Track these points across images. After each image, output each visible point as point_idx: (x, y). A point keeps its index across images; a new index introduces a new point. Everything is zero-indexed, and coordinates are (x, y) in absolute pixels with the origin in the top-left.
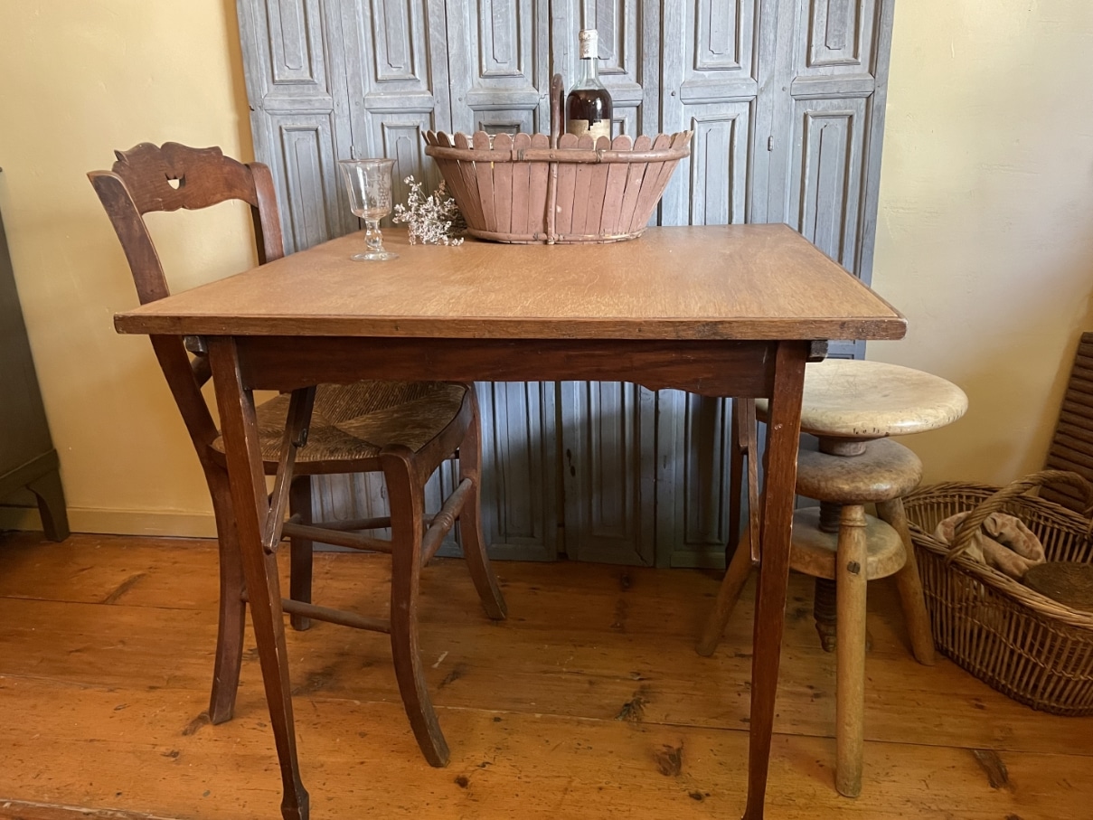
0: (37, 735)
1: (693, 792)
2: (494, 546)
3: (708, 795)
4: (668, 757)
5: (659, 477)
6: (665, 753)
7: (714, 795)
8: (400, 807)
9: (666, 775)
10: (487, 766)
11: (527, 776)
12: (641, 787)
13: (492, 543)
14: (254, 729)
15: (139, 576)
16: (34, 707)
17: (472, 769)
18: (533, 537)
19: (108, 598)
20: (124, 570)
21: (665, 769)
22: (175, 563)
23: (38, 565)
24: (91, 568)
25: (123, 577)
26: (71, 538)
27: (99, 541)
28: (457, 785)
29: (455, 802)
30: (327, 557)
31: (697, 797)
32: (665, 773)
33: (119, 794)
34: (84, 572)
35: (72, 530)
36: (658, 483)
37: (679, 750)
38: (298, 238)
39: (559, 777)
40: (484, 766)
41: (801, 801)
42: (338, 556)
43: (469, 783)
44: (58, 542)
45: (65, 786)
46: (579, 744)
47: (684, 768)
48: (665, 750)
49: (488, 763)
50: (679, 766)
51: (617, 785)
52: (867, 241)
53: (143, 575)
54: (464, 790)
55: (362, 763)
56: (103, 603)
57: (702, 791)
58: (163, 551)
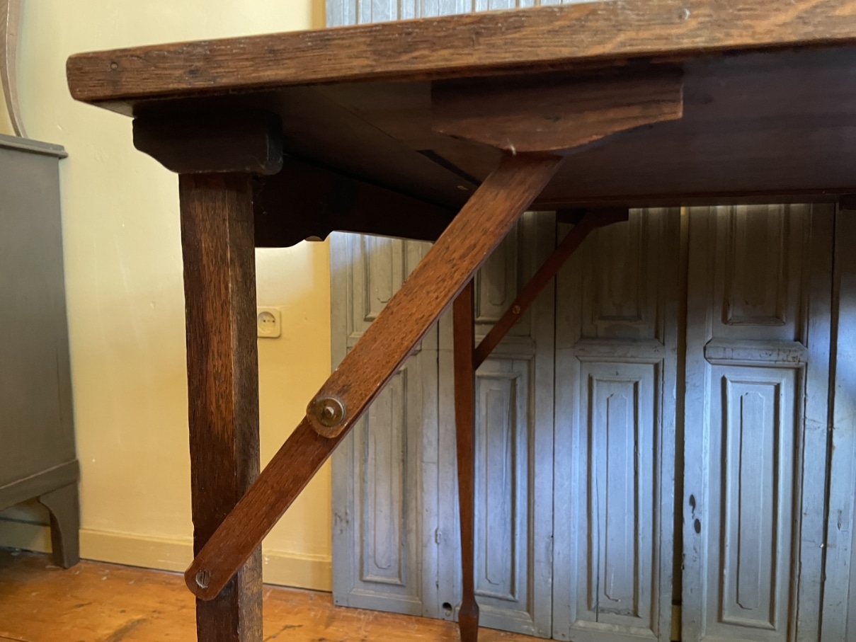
2: (581, 623)
5: (829, 541)
13: (577, 619)
15: (139, 621)
18: (637, 616)
20: (123, 611)
22: (183, 607)
23: (34, 594)
24: (90, 603)
26: (79, 565)
27: (107, 571)
30: (362, 617)
35: (83, 555)
36: (828, 549)
42: (376, 618)
44: (65, 568)
53: (144, 620)
58: (173, 590)
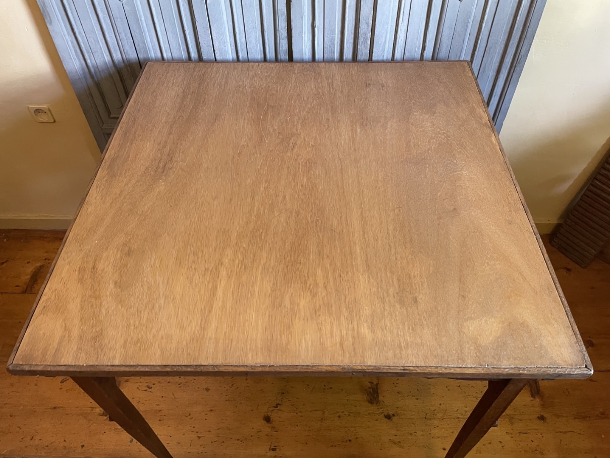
0: (22, 407)
1: (386, 414)
3: (394, 415)
4: (371, 390)
6: (369, 388)
7: (397, 415)
8: (238, 440)
9: (372, 403)
10: (279, 406)
11: (301, 412)
12: (360, 413)
14: (146, 390)
16: (12, 385)
17: (271, 409)
19: (27, 288)
20: (28, 262)
21: (371, 399)
24: (7, 261)
25: (30, 269)
28: (265, 422)
29: (266, 433)
31: (388, 417)
32: (371, 402)
33: (83, 446)
34: (4, 265)
37: (377, 384)
38: (88, 61)
39: (317, 410)
40: (277, 407)
41: (440, 415)
43: (271, 419)
45: (51, 444)
46: (325, 386)
47: (381, 398)
48: (369, 385)
49: (278, 404)
50: (378, 396)
51: (347, 413)
52: (518, 68)
53: (42, 266)
54: (269, 425)
55: (212, 410)
56: (24, 292)
57: (391, 413)
58: (49, 242)
